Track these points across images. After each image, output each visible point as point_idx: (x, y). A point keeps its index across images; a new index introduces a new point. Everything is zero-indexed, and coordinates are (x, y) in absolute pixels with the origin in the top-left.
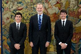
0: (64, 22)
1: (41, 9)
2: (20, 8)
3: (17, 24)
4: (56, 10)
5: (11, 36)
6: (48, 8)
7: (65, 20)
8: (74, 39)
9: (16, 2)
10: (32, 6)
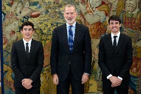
0: (115, 37)
1: (73, 15)
2: (34, 14)
3: (25, 42)
4: (100, 16)
5: (14, 65)
6: (86, 13)
7: (118, 35)
8: (135, 69)
9: (28, 3)
10: (57, 10)
